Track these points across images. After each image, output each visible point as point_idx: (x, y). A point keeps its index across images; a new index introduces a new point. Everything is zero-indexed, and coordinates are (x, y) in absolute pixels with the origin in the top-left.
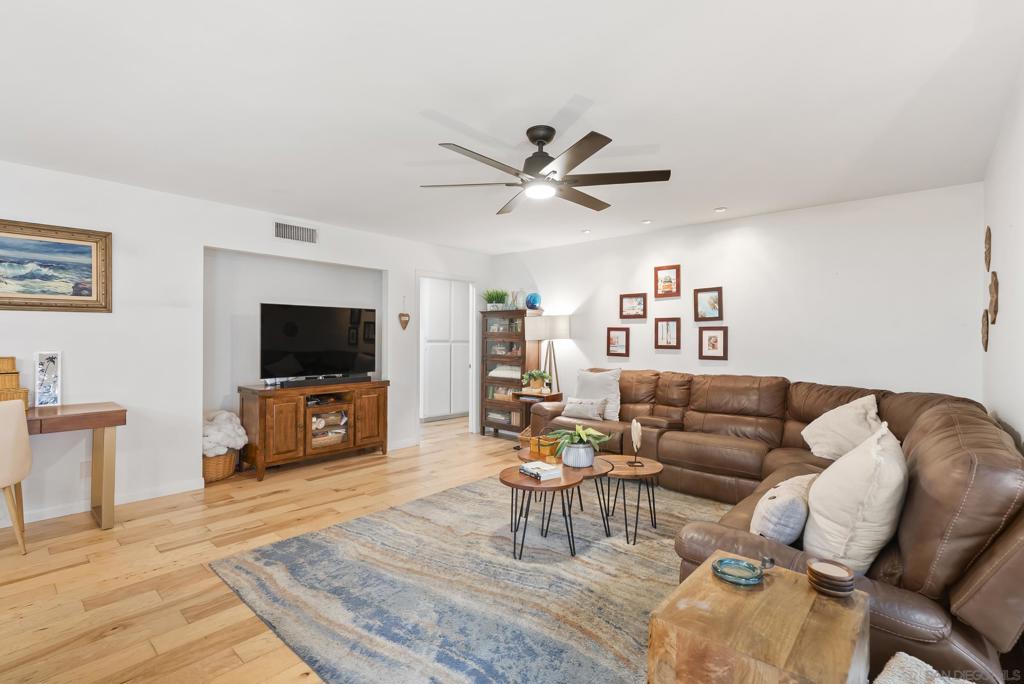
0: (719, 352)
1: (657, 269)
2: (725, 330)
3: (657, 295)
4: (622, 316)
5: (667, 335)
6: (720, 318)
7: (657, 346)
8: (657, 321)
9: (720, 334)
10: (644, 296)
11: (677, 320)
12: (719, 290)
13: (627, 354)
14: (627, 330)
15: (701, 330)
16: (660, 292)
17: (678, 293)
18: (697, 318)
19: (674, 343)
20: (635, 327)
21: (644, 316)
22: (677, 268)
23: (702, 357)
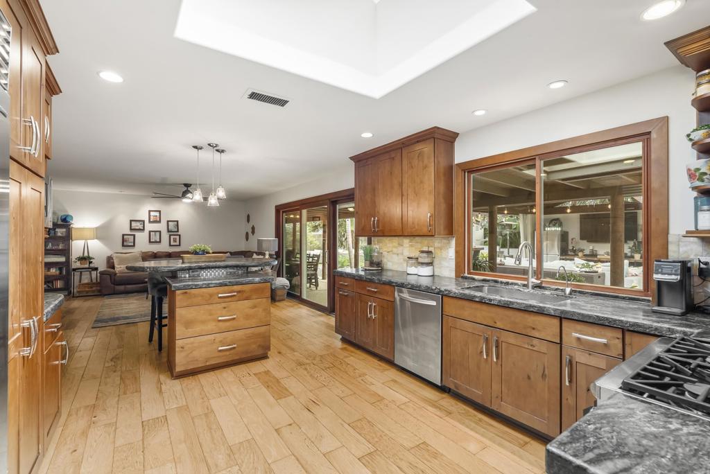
0: (178, 243)
1: (150, 211)
2: (180, 235)
3: (150, 222)
4: (131, 229)
5: (155, 237)
6: (178, 231)
7: (150, 242)
8: (150, 232)
9: (178, 237)
10: (144, 221)
11: (160, 232)
12: (177, 221)
13: (134, 246)
14: (134, 235)
15: (170, 235)
16: (151, 220)
17: (160, 222)
18: (169, 231)
19: (158, 240)
20: (138, 234)
21: (144, 229)
22: (160, 212)
23: (170, 245)
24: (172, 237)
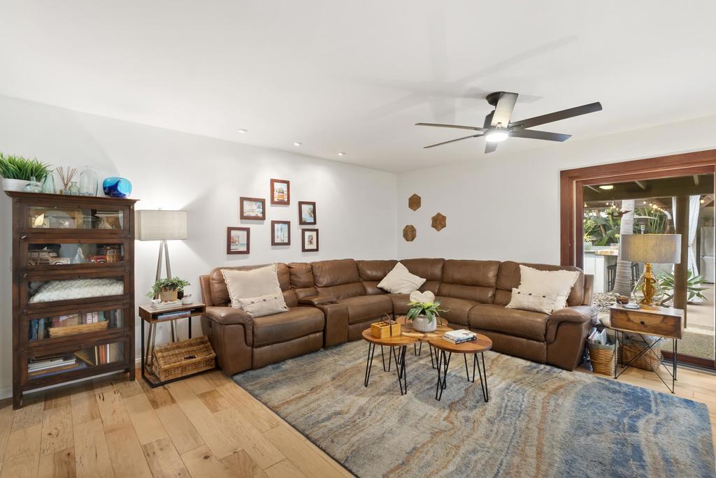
0: (314, 247)
1: (273, 181)
2: (317, 230)
3: (273, 202)
4: (243, 217)
5: (281, 236)
6: (314, 223)
7: (273, 243)
8: (273, 223)
9: (314, 234)
10: (263, 202)
11: (288, 223)
12: (314, 204)
13: (248, 252)
14: (248, 230)
15: (304, 231)
16: (276, 200)
17: (288, 203)
18: (302, 222)
19: (286, 241)
20: (254, 227)
21: (263, 218)
22: (288, 183)
23: (304, 250)
24: (307, 234)
